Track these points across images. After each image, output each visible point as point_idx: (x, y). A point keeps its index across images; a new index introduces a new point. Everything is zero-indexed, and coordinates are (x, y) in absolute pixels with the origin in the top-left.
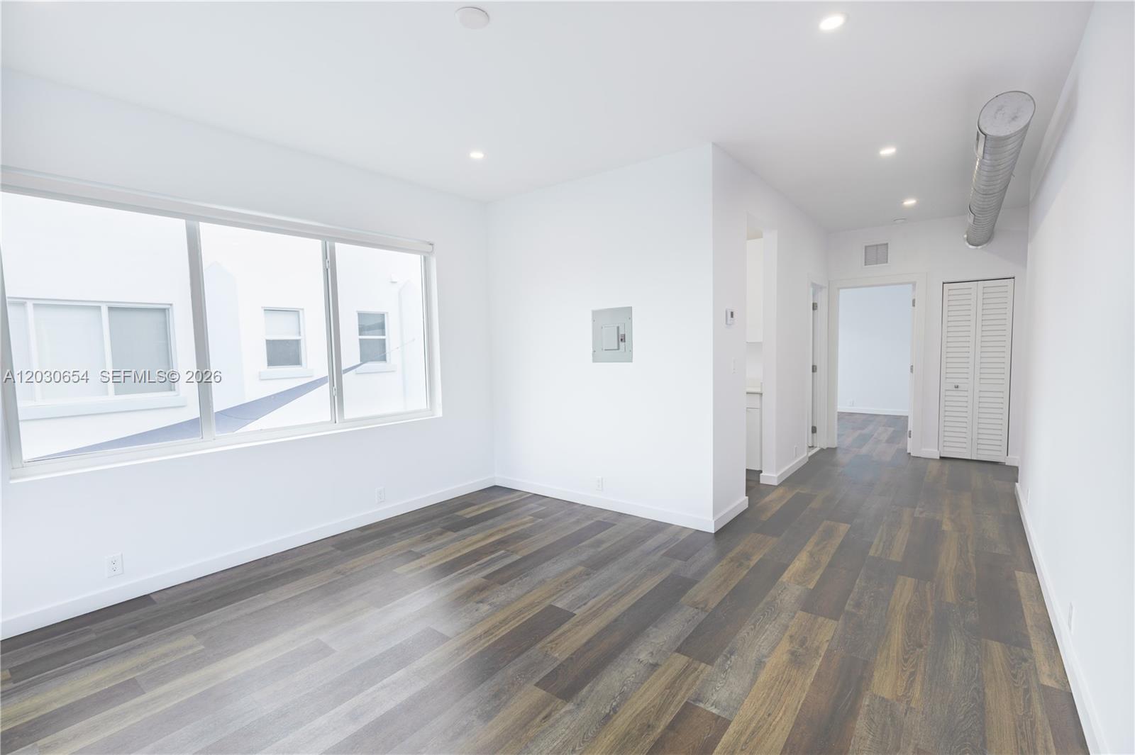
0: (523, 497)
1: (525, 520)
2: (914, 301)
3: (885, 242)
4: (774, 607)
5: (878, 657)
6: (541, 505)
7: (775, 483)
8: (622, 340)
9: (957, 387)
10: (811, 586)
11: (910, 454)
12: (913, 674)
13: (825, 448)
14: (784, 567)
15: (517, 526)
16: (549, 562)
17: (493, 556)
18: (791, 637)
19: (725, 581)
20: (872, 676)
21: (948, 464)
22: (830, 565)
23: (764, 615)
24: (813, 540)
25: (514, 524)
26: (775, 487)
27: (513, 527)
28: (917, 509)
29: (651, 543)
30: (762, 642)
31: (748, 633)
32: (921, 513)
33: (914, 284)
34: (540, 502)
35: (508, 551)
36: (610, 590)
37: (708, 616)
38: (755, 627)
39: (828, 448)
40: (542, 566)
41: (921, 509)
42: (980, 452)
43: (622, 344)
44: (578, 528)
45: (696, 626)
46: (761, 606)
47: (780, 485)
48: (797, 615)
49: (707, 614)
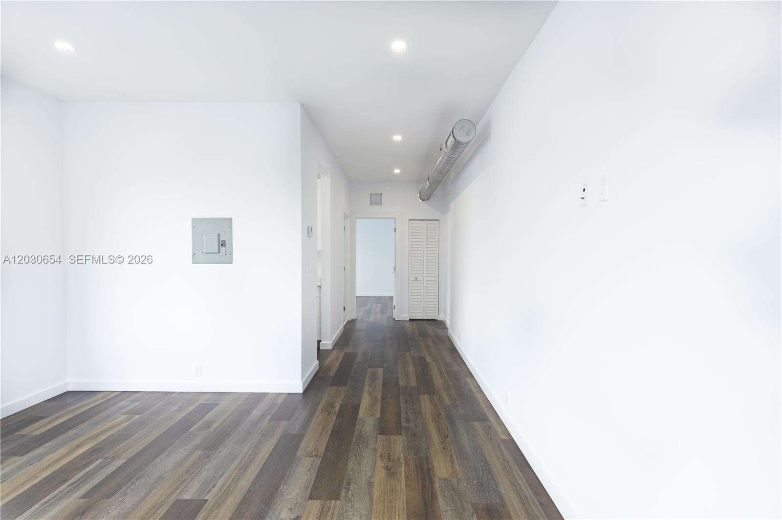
0: (108, 398)
1: (119, 419)
2: (395, 229)
3: (381, 193)
4: (362, 437)
5: (431, 452)
6: (135, 401)
7: (330, 348)
8: (222, 245)
9: (416, 279)
10: (378, 416)
11: (394, 319)
12: (451, 456)
13: (350, 320)
14: (357, 407)
15: (111, 428)
16: (162, 456)
17: (88, 469)
18: (381, 456)
19: (324, 428)
20: (433, 466)
21: (414, 323)
22: (383, 398)
23: (359, 446)
24: (367, 383)
25: (104, 427)
26: (331, 350)
27: (105, 431)
28: (412, 352)
29: (256, 413)
30: (365, 468)
31: (354, 464)
32: (414, 354)
33: (395, 219)
34: (130, 399)
35: (107, 458)
36: (234, 465)
37: (322, 459)
38: (357, 458)
39: (351, 320)
40: (155, 462)
41: (414, 352)
42: (427, 314)
43: (222, 249)
44: (182, 415)
45: (316, 472)
46: (354, 440)
47: (333, 348)
48: (378, 439)
49: (321, 459)
